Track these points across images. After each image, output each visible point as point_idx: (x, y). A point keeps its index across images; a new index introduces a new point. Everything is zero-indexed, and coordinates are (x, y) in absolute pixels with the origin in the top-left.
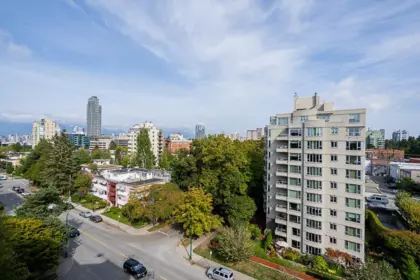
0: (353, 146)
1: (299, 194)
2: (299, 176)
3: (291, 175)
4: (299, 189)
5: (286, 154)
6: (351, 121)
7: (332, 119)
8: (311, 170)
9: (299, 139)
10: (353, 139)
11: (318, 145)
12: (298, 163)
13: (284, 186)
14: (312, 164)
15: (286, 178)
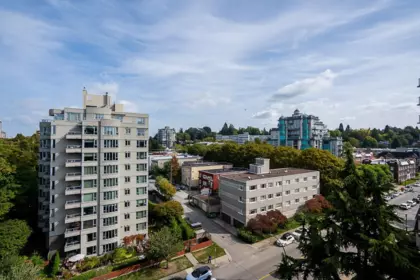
0: (141, 144)
1: (95, 196)
2: (94, 177)
3: (85, 177)
4: (95, 190)
5: (79, 155)
6: (140, 123)
7: (125, 120)
8: (108, 169)
9: (95, 137)
10: (141, 138)
11: (114, 143)
12: (94, 164)
13: (77, 192)
14: (108, 163)
15: (79, 182)
